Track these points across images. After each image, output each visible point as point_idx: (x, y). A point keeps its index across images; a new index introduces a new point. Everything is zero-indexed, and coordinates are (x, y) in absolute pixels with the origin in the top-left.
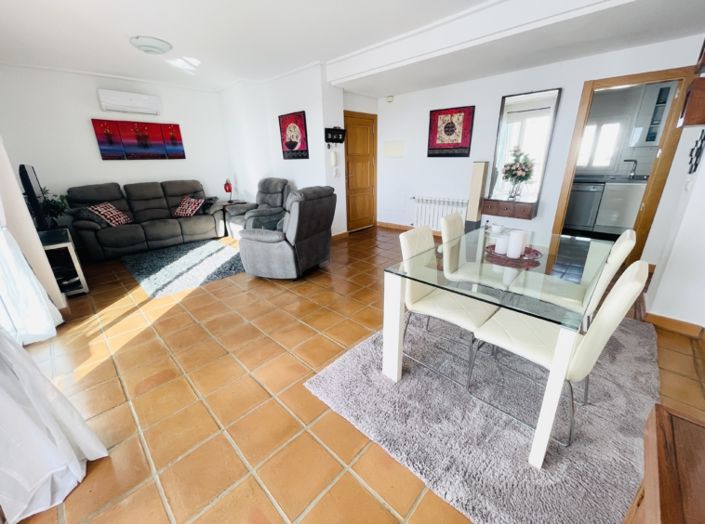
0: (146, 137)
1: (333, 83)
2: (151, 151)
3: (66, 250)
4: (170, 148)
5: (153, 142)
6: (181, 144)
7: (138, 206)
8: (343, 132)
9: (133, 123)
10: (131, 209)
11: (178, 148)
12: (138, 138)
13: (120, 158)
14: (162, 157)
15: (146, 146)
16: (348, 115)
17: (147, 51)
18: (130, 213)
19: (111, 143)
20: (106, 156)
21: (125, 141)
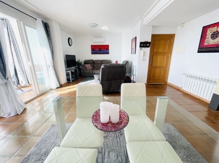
0: (101, 49)
1: (146, 24)
2: (101, 52)
3: (69, 73)
4: (105, 51)
5: (102, 50)
6: (109, 50)
7: (95, 65)
8: (149, 43)
9: (98, 45)
10: (94, 66)
11: (107, 51)
12: (99, 49)
13: (95, 54)
14: (104, 54)
15: (100, 51)
16: (153, 36)
17: (92, 27)
18: (93, 67)
19: (94, 50)
20: (92, 53)
21: (96, 50)
